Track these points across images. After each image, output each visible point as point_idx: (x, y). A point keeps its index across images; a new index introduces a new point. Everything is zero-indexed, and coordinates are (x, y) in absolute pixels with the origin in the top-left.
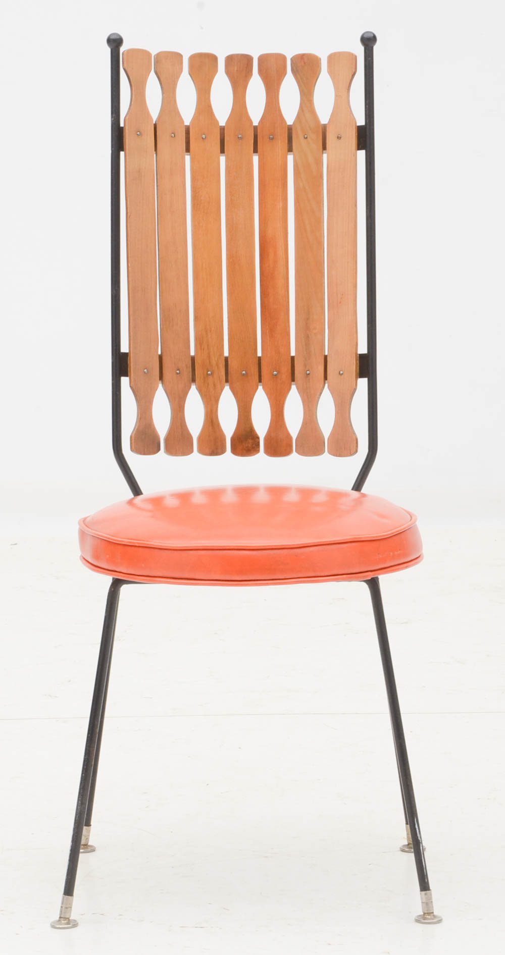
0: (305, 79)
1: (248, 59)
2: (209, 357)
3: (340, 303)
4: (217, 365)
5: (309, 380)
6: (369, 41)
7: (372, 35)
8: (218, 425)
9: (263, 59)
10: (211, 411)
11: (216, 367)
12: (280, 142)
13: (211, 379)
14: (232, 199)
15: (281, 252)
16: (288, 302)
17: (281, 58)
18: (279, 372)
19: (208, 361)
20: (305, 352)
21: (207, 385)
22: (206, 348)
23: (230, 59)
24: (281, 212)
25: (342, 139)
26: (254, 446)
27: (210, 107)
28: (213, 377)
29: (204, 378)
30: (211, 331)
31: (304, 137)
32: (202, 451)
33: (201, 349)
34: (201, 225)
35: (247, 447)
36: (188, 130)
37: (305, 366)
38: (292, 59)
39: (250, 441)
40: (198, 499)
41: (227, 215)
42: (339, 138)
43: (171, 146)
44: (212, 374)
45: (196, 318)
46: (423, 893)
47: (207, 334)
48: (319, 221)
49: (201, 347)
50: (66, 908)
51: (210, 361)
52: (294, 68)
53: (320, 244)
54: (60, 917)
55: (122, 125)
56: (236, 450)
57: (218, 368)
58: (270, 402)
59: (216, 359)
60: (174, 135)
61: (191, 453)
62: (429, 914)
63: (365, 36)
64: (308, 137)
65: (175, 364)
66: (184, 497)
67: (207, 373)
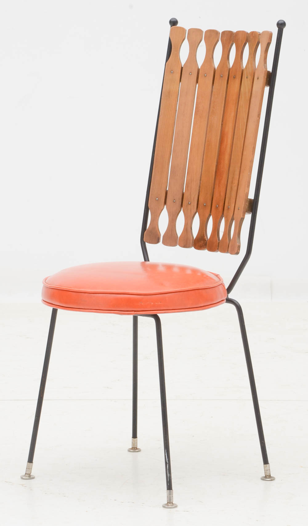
0: (252, 45)
1: (231, 33)
2: (191, 194)
3: (245, 170)
4: (194, 198)
5: (229, 211)
6: (281, 25)
7: (284, 22)
9: (237, 34)
11: (193, 201)
12: (237, 79)
13: (190, 207)
15: (229, 140)
17: (244, 33)
18: (219, 206)
19: (190, 197)
20: (230, 196)
21: (187, 209)
23: (223, 33)
24: (232, 118)
26: (204, 244)
27: (211, 59)
29: (187, 206)
30: (193, 181)
32: (181, 245)
33: (187, 189)
35: (200, 245)
36: (199, 71)
37: (228, 203)
39: (202, 242)
40: (176, 270)
42: (258, 79)
43: (189, 79)
44: (191, 204)
45: (188, 173)
46: (168, 491)
47: (191, 182)
50: (29, 469)
54: (26, 473)
56: (195, 246)
60: (190, 73)
61: (176, 246)
62: (170, 503)
63: (280, 22)
64: (248, 77)
65: (173, 197)
66: (169, 267)
67: (188, 203)
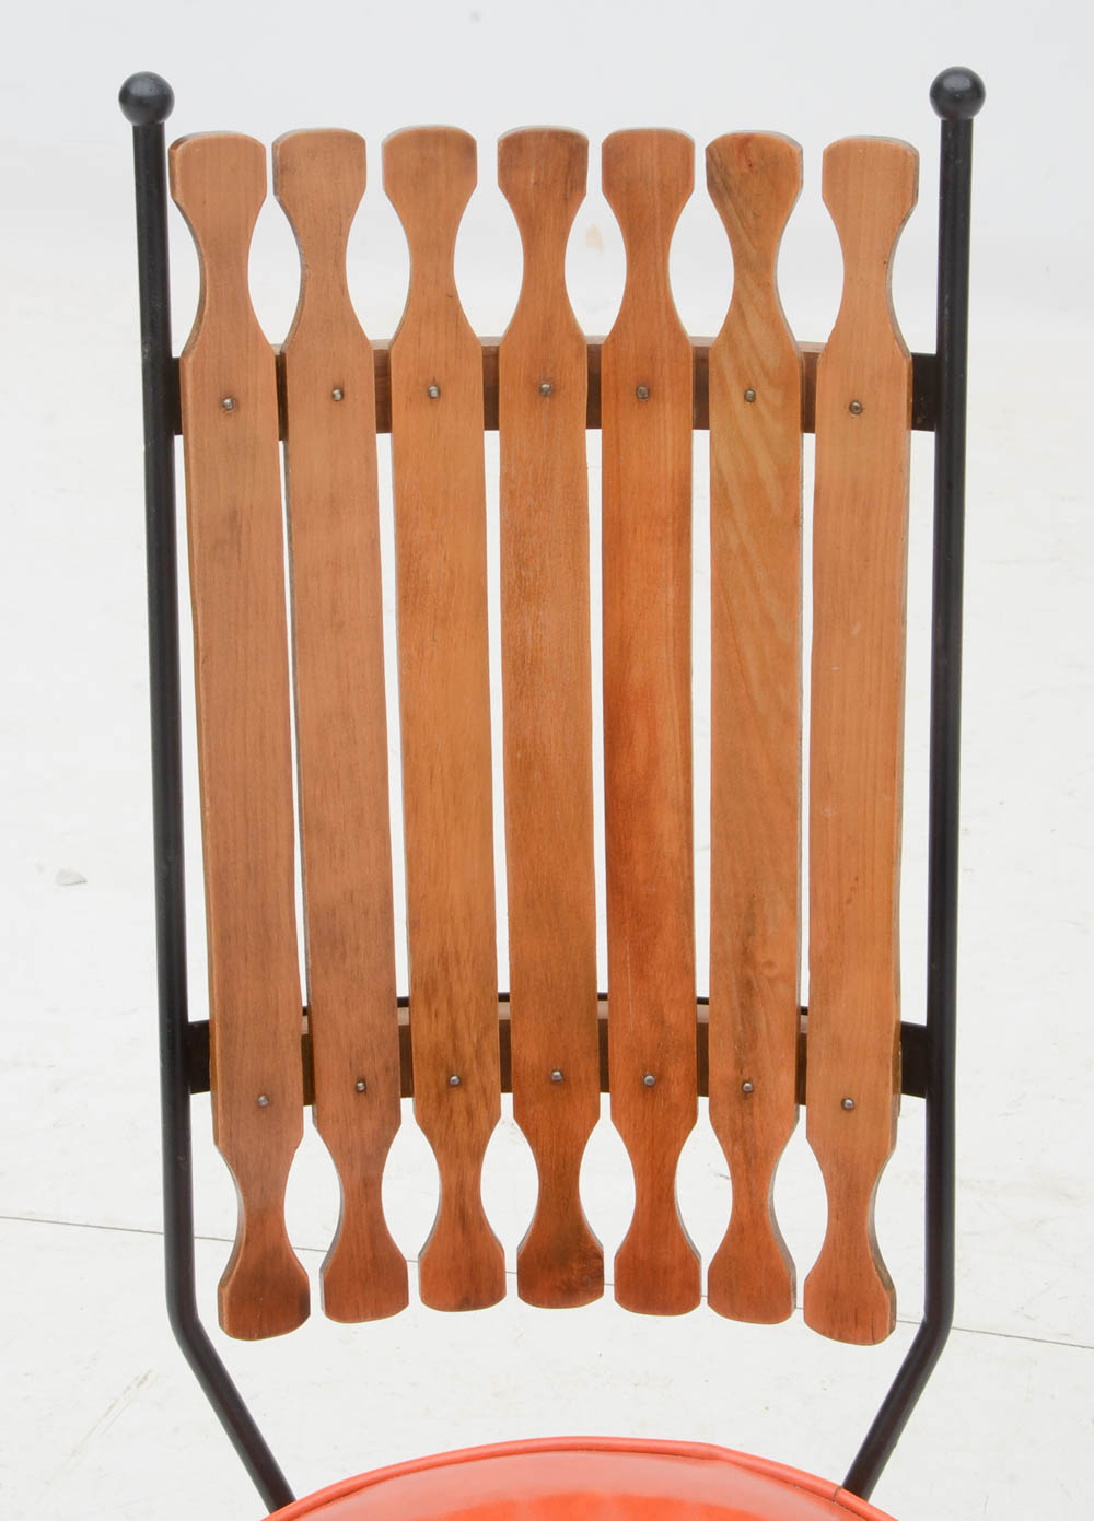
0: (750, 216)
1: (569, 146)
2: (454, 1032)
3: (849, 901)
4: (478, 1054)
5: (751, 1106)
6: (957, 100)
7: (967, 84)
8: (482, 1223)
9: (619, 148)
10: (461, 1187)
11: (475, 1061)
12: (668, 406)
13: (458, 1099)
14: (519, 576)
15: (668, 734)
16: (691, 878)
17: (675, 146)
18: (660, 1078)
19: (450, 1046)
20: (740, 1028)
21: (446, 1114)
22: (444, 1009)
23: (514, 148)
24: (670, 614)
25: (865, 411)
26: (586, 1277)
27: (452, 297)
28: (466, 1091)
29: (439, 1096)
30: (458, 961)
31: (745, 397)
32: (433, 1298)
33: (429, 1016)
34: (427, 653)
35: (566, 1282)
36: (383, 366)
37: (739, 1065)
38: (709, 151)
39: (576, 1262)
41: (505, 625)
42: (855, 409)
43: (332, 425)
44: (462, 1083)
45: (413, 925)
48: (790, 655)
49: (429, 1010)
51: (454, 1045)
52: (718, 180)
53: (791, 719)
55: (176, 352)
56: (532, 1291)
57: (481, 1064)
58: (632, 1159)
59: (475, 1040)
60: (339, 392)
61: (404, 1307)
63: (947, 82)
64: (758, 398)
65: (351, 1064)
67: (448, 1081)
